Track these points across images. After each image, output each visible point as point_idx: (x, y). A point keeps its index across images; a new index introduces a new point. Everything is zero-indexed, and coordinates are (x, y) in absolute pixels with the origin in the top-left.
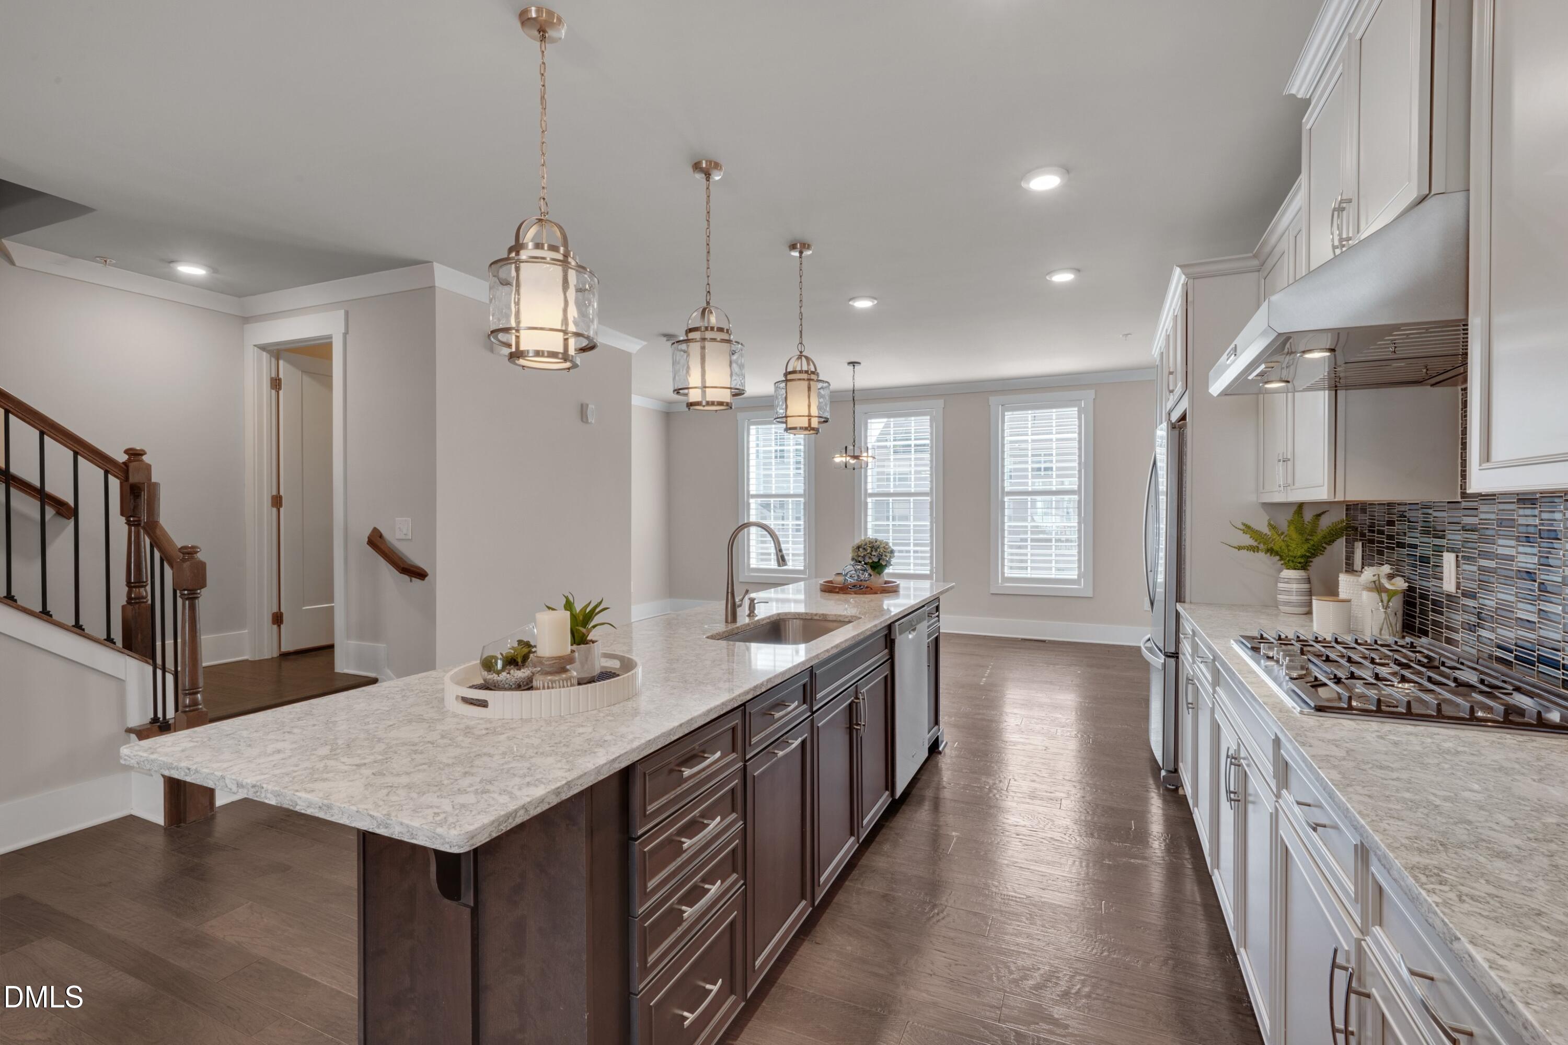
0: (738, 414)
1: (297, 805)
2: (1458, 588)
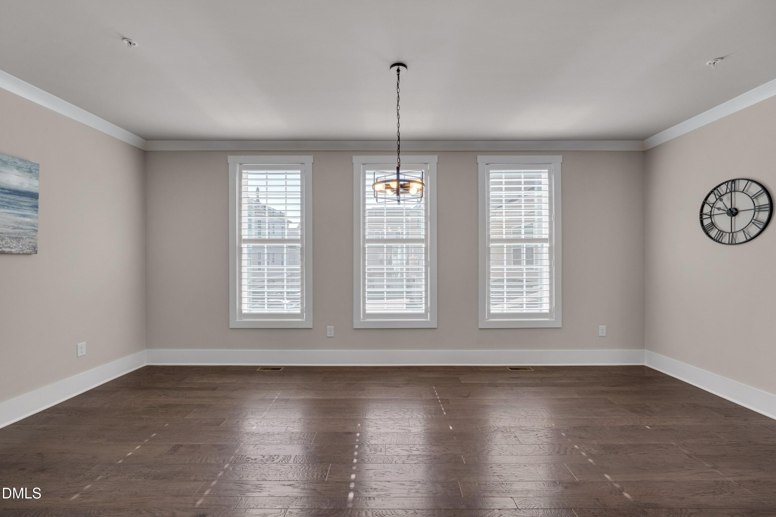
0: (229, 157)
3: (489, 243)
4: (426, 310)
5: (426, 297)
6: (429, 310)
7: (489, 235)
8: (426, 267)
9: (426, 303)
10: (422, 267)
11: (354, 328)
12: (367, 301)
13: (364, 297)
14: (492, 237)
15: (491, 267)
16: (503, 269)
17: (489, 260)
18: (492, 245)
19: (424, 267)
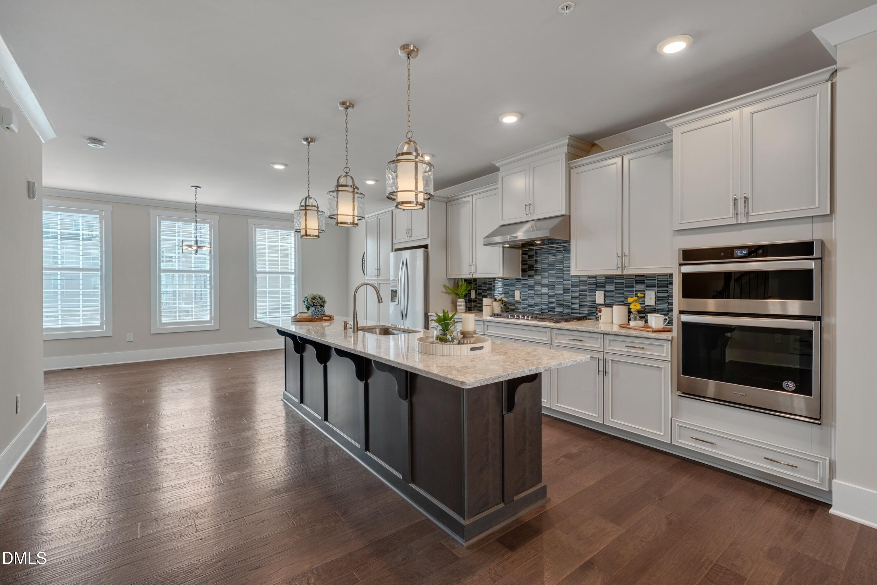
1: (551, 367)
2: (520, 299)
3: (256, 274)
4: (211, 318)
5: (211, 310)
6: (213, 318)
7: (256, 269)
8: (211, 289)
9: (211, 313)
10: (207, 289)
11: (152, 333)
12: (163, 314)
13: (160, 312)
14: (258, 270)
15: (257, 289)
16: (266, 290)
17: (256, 285)
18: (257, 275)
19: (209, 290)
